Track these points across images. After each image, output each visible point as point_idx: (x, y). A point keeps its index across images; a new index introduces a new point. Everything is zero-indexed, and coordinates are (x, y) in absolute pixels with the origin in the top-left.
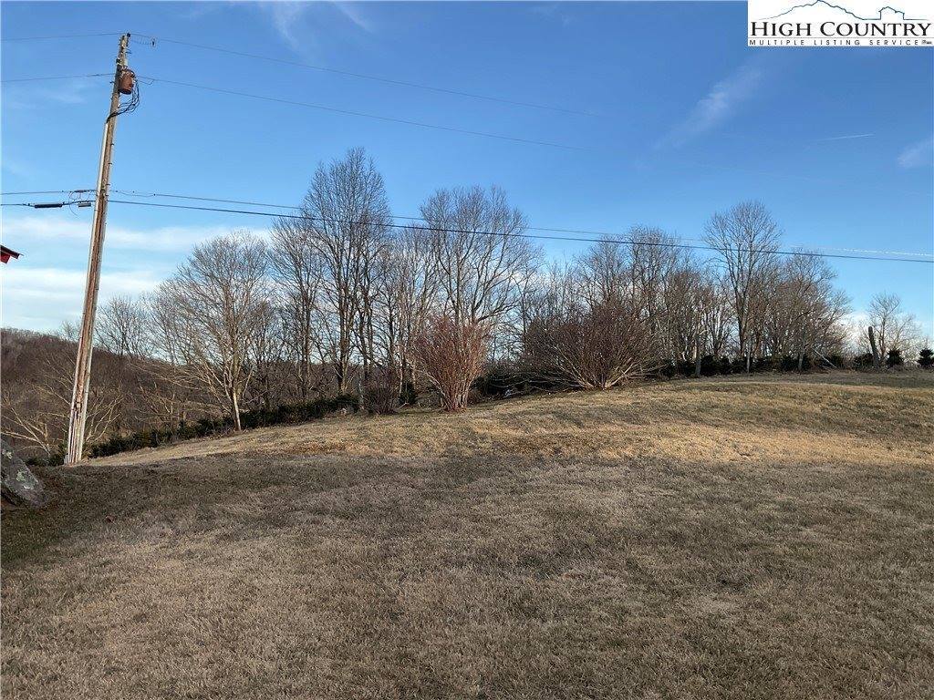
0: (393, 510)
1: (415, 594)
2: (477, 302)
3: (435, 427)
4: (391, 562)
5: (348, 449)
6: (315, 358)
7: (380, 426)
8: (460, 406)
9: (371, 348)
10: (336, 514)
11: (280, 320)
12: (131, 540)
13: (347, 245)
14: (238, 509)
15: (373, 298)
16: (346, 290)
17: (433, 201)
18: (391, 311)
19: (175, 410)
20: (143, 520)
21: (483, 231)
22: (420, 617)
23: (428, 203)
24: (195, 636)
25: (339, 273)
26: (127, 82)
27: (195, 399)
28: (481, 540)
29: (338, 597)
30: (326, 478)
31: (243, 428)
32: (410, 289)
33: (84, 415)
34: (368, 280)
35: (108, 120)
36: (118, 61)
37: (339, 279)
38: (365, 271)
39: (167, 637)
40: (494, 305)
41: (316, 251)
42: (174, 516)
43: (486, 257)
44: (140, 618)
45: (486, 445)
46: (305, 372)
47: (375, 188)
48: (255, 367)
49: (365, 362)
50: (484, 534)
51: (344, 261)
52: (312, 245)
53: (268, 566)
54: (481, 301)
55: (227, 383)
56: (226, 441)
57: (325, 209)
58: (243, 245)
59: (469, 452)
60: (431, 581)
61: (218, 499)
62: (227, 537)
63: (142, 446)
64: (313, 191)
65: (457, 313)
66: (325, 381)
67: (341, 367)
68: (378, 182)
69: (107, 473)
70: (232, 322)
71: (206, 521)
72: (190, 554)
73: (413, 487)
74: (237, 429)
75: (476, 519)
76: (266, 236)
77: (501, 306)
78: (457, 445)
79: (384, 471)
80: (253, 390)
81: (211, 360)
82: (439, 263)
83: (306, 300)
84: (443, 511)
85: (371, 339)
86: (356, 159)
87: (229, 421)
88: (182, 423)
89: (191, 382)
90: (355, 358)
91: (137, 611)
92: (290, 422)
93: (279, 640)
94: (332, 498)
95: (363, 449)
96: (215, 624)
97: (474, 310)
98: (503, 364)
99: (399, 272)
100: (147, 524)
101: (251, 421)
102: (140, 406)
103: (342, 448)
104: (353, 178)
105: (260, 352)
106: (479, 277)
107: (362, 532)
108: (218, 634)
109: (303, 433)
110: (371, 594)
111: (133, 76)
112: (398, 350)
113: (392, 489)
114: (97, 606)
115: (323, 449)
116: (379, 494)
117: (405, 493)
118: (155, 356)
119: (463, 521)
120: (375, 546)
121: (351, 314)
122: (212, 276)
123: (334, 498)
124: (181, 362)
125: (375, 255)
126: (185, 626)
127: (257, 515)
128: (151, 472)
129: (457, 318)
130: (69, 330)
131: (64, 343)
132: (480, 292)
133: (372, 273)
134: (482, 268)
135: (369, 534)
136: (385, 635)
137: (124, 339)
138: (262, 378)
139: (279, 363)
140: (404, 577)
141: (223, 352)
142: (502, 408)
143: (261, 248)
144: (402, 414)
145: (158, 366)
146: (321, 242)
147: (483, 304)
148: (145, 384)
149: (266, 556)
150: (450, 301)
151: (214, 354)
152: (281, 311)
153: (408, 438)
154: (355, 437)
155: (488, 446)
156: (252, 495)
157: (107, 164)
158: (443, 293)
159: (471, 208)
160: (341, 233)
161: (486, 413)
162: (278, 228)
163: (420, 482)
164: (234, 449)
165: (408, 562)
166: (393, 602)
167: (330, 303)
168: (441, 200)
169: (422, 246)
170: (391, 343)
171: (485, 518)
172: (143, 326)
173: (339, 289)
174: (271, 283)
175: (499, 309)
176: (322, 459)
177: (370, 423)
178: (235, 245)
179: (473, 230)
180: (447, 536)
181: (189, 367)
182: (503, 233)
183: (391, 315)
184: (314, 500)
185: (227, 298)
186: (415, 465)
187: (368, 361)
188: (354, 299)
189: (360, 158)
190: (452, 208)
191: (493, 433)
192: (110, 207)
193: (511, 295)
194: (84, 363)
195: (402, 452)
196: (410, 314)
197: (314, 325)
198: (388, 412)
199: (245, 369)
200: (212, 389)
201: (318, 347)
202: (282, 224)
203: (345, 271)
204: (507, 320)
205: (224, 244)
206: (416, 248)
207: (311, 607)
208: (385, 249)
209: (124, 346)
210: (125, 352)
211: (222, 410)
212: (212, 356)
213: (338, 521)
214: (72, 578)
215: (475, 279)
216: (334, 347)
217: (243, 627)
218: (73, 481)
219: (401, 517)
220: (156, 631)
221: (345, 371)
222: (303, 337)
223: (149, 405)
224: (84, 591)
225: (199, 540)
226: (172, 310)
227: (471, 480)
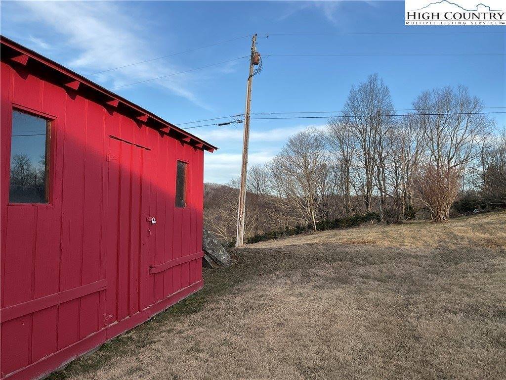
0: (408, 278)
1: (429, 327)
2: (451, 156)
3: (430, 232)
4: (411, 308)
5: (378, 243)
6: (353, 193)
7: (394, 230)
8: (444, 219)
9: (384, 185)
10: (375, 279)
11: (333, 173)
12: (271, 285)
13: (369, 129)
14: (321, 272)
15: (385, 158)
16: (369, 154)
17: (420, 98)
18: (396, 164)
19: (283, 221)
20: (276, 276)
21: (454, 112)
22: (433, 341)
23: (417, 100)
24: (308, 337)
25: (365, 145)
26: (256, 59)
27: (292, 215)
28: (467, 300)
29: (383, 325)
30: (367, 259)
31: (318, 230)
32: (407, 151)
33: (243, 223)
34: (382, 148)
35: (249, 79)
36: (252, 49)
37: (365, 148)
38: (380, 143)
39: (294, 336)
40: (463, 157)
41: (352, 134)
42: (290, 275)
43: (456, 128)
44: (280, 325)
45: (465, 243)
46: (347, 201)
47: (384, 95)
48: (321, 198)
49: (382, 195)
50: (469, 296)
51: (368, 138)
52: (349, 131)
53: (341, 304)
54: (454, 156)
55: (307, 207)
56: (310, 237)
57: (355, 110)
58: (313, 135)
59: (454, 247)
60: (437, 320)
61: (311, 267)
62: (317, 287)
63: (270, 239)
64: (349, 102)
65: (438, 164)
66: (358, 206)
67: (367, 198)
68: (386, 91)
69: (257, 252)
70: (308, 176)
71: (306, 278)
72: (301, 294)
73: (419, 266)
74: (315, 231)
75: (462, 287)
76: (324, 129)
77: (467, 158)
78: (445, 242)
79: (400, 256)
80: (320, 211)
81: (298, 195)
82: (426, 134)
83: (346, 161)
84: (440, 281)
85: (384, 181)
86: (373, 80)
87: (310, 227)
88: (287, 228)
89: (290, 207)
90: (375, 192)
91: (278, 321)
92: (342, 228)
93: (352, 344)
94: (371, 270)
95: (386, 243)
96: (318, 332)
97: (449, 161)
98: (470, 194)
99: (400, 142)
100: (278, 278)
101: (322, 227)
102: (266, 219)
103: (374, 242)
104: (372, 91)
105: (323, 190)
106: (452, 141)
107: (392, 290)
108: (320, 337)
109: (350, 234)
110: (401, 324)
111: (259, 55)
112: (401, 186)
113: (406, 267)
114: (260, 317)
115: (364, 243)
116: (400, 269)
117: (415, 270)
118: (273, 194)
119: (454, 287)
120: (400, 298)
121: (372, 167)
122: (298, 152)
123: (373, 270)
124: (284, 196)
125: (385, 133)
126: (303, 331)
127: (332, 277)
128: (278, 251)
129: (438, 166)
130: (234, 183)
131: (231, 189)
132: (453, 150)
133: (384, 144)
134: (454, 135)
135: (397, 291)
136: (412, 348)
137: (258, 186)
138: (324, 204)
139: (333, 196)
140: (420, 317)
141: (305, 191)
142: (472, 220)
143: (322, 135)
144: (407, 224)
145: (274, 199)
146: (354, 129)
147: (455, 157)
148: (268, 208)
149: (339, 299)
150: (433, 156)
151: (300, 192)
152: (333, 168)
153: (414, 238)
154: (380, 236)
155: (466, 243)
156: (328, 266)
157: (249, 101)
158: (429, 152)
159: (445, 100)
160: (365, 123)
161: (462, 223)
162: (330, 123)
163: (423, 263)
164: (316, 241)
165: (422, 309)
166: (415, 330)
167: (360, 162)
168: (425, 97)
169: (414, 125)
170: (397, 183)
171: (469, 286)
172: (266, 179)
173: (365, 154)
174: (327, 154)
175: (466, 160)
176: (364, 248)
177: (388, 229)
178: (309, 135)
179: (447, 113)
180: (444, 296)
181: (288, 199)
182: (467, 112)
183: (396, 167)
184: (362, 270)
185: (306, 163)
186: (419, 254)
187: (383, 194)
188: (373, 159)
189: (375, 79)
190: (433, 101)
191: (468, 235)
192: (251, 122)
193: (474, 150)
194: (242, 198)
195: (409, 246)
196: (408, 166)
197: (351, 175)
198: (398, 222)
199: (316, 200)
200: (300, 210)
201: (354, 187)
202: (332, 121)
203: (368, 143)
204: (472, 166)
205: (303, 135)
206: (410, 127)
207: (368, 329)
208: (391, 130)
209: (258, 189)
210: (259, 192)
211: (305, 221)
212: (299, 193)
213: (377, 283)
214: (247, 302)
215: (449, 142)
216: (363, 187)
217: (332, 335)
218: (243, 255)
219: (414, 283)
220: (289, 332)
221: (370, 200)
222: (346, 182)
223: (270, 218)
224: (253, 309)
225: (304, 288)
226: (280, 170)
227: (456, 263)
